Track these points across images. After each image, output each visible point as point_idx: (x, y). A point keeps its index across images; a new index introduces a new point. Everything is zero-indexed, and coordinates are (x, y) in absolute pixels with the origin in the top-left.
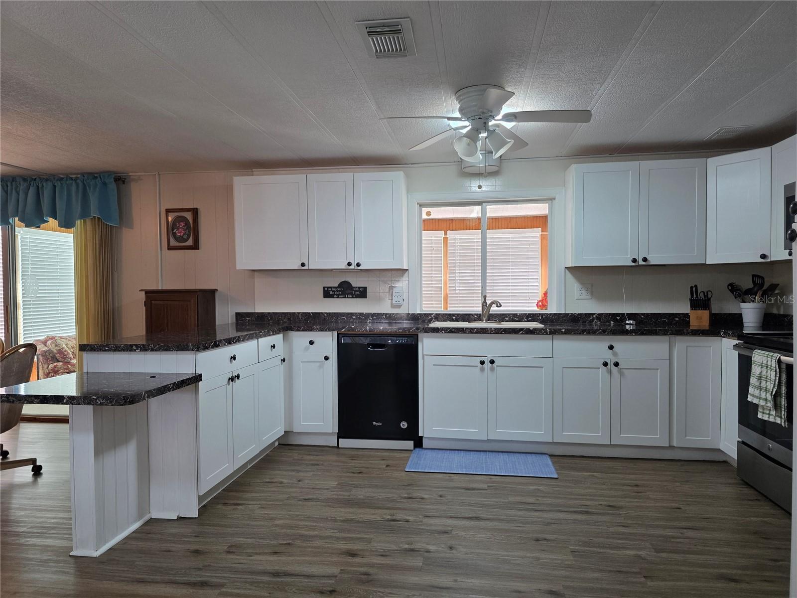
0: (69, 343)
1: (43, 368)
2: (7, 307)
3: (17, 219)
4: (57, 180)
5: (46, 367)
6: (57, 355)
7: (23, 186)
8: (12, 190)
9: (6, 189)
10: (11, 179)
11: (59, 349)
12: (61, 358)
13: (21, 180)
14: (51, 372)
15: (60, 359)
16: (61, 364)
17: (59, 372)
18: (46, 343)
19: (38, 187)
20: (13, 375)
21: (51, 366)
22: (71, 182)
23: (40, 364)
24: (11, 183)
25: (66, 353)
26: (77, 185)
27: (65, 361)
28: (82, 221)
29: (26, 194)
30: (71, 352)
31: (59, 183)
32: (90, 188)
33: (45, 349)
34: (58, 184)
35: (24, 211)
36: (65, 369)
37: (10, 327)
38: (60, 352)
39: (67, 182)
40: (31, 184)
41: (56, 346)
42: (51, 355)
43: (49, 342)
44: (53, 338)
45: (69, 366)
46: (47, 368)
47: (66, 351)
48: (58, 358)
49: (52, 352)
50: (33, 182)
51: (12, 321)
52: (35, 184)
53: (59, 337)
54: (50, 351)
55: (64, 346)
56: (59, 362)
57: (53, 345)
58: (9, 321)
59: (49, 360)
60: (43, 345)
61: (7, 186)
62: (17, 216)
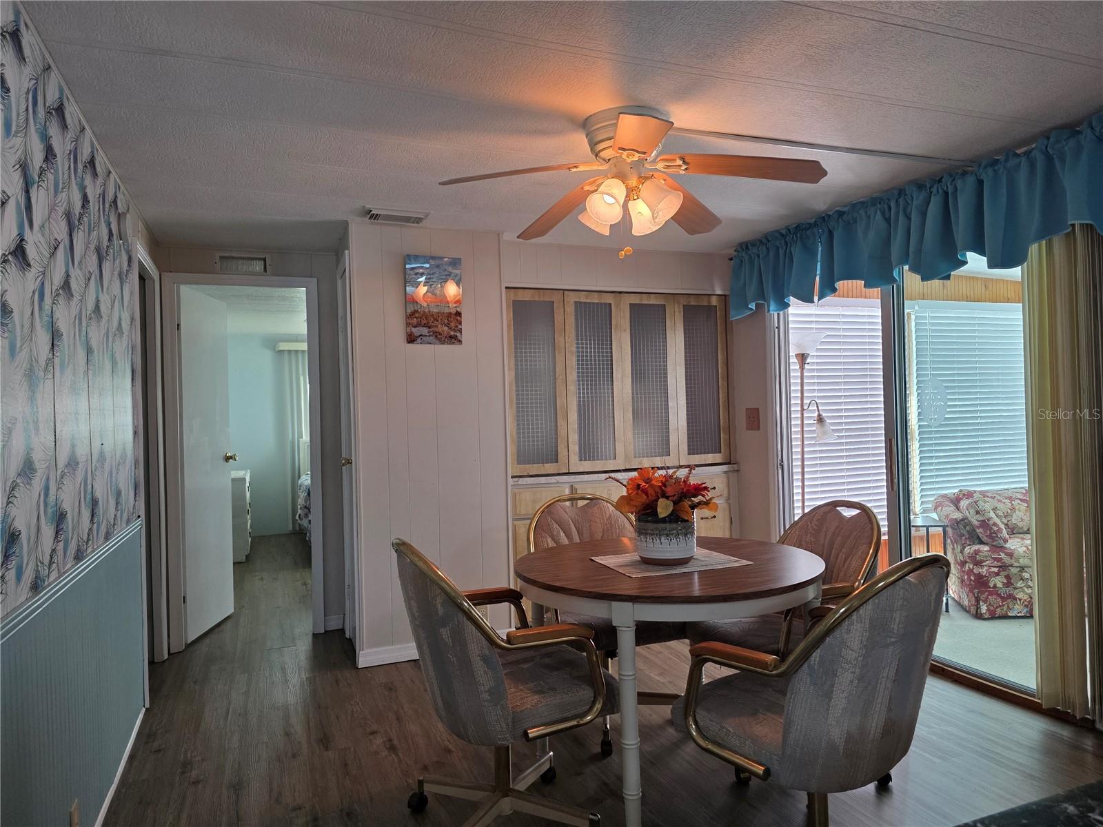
0: (1000, 506)
1: (953, 549)
2: (890, 440)
3: (906, 267)
4: (985, 167)
5: (959, 550)
6: (979, 531)
7: (918, 199)
8: (897, 214)
9: (887, 216)
10: (896, 193)
11: (982, 519)
12: (987, 536)
13: (915, 189)
14: (968, 561)
15: (985, 539)
16: (986, 548)
17: (984, 564)
18: (959, 502)
19: (946, 194)
20: (893, 643)
21: (967, 550)
22: (1016, 161)
23: (949, 541)
24: (897, 201)
25: (995, 529)
26: (1032, 166)
27: (995, 543)
28: (1044, 242)
29: (924, 215)
30: (1003, 523)
31: (990, 171)
32: (1063, 160)
33: (957, 515)
34: (987, 176)
35: (919, 251)
36: (995, 559)
37: (896, 480)
38: (985, 524)
39: (1009, 165)
40: (931, 193)
41: (978, 512)
42: (968, 528)
43: (964, 503)
44: (969, 495)
45: (1003, 555)
46: (962, 552)
47: (995, 524)
48: (980, 535)
49: (970, 523)
50: (935, 186)
51: (900, 469)
52: (940, 189)
53: (981, 492)
54: (964, 522)
55: (992, 514)
56: (982, 543)
57: (972, 511)
58: (893, 468)
59: (963, 538)
60: (953, 508)
61: (890, 208)
62: (906, 263)
